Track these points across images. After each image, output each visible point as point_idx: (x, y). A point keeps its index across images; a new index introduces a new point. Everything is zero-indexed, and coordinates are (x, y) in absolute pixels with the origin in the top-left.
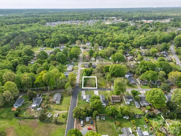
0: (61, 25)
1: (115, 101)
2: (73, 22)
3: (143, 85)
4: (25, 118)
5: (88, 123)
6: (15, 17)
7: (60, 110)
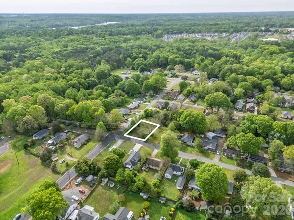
0: (180, 40)
1: (151, 167)
2: (206, 36)
3: (228, 158)
4: (32, 154)
5: (88, 183)
6: (130, 25)
7: (71, 156)
